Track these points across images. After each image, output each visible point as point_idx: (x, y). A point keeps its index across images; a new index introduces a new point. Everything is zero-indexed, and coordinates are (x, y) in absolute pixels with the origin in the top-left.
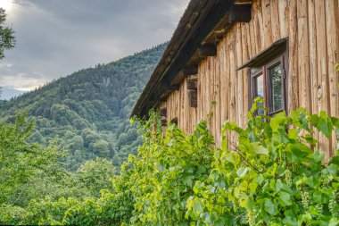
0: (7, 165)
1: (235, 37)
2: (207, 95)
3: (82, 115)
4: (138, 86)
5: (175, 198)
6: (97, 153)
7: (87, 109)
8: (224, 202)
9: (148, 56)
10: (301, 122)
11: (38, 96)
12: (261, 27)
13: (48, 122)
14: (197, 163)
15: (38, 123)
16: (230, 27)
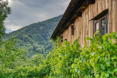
0: (8, 55)
1: (89, 9)
2: (78, 30)
3: (33, 39)
4: (52, 30)
5: (66, 65)
6: (38, 52)
7: (35, 37)
8: (85, 66)
9: (56, 19)
10: (114, 37)
11: (18, 32)
12: (98, 5)
13: (21, 41)
14: (74, 54)
15: (18, 41)
16: (87, 6)
